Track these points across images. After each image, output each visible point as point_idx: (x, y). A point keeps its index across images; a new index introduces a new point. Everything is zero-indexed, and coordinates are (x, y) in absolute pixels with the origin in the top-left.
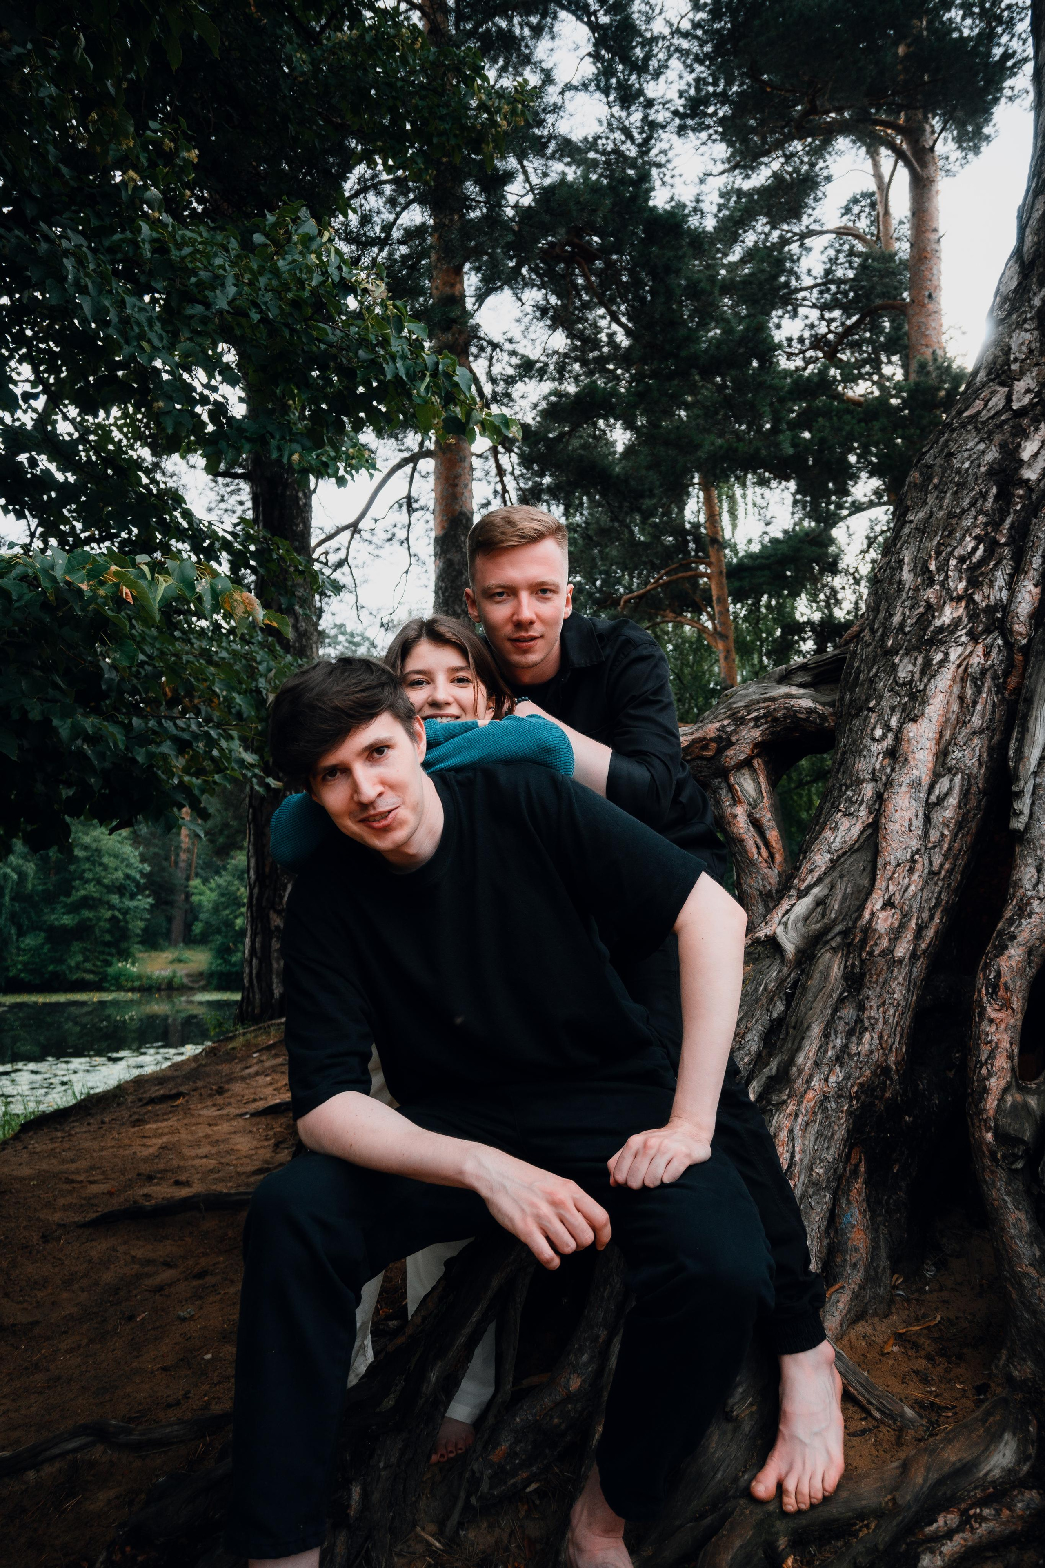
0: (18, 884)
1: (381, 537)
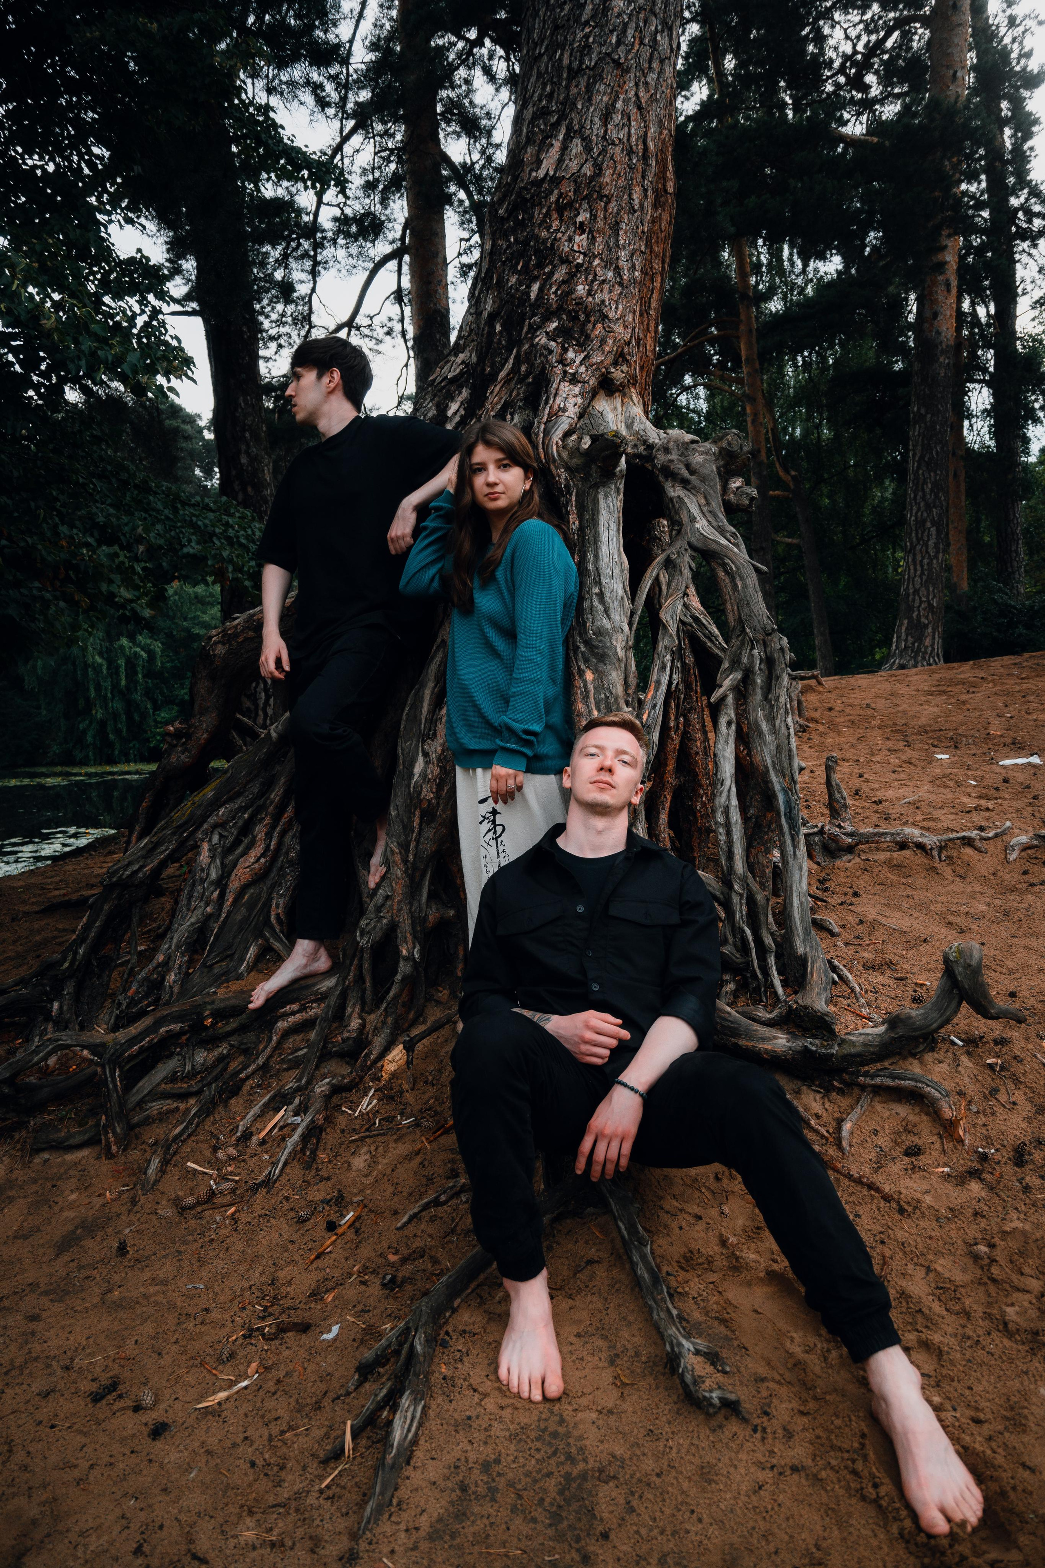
0: (148, 662)
1: (380, 332)
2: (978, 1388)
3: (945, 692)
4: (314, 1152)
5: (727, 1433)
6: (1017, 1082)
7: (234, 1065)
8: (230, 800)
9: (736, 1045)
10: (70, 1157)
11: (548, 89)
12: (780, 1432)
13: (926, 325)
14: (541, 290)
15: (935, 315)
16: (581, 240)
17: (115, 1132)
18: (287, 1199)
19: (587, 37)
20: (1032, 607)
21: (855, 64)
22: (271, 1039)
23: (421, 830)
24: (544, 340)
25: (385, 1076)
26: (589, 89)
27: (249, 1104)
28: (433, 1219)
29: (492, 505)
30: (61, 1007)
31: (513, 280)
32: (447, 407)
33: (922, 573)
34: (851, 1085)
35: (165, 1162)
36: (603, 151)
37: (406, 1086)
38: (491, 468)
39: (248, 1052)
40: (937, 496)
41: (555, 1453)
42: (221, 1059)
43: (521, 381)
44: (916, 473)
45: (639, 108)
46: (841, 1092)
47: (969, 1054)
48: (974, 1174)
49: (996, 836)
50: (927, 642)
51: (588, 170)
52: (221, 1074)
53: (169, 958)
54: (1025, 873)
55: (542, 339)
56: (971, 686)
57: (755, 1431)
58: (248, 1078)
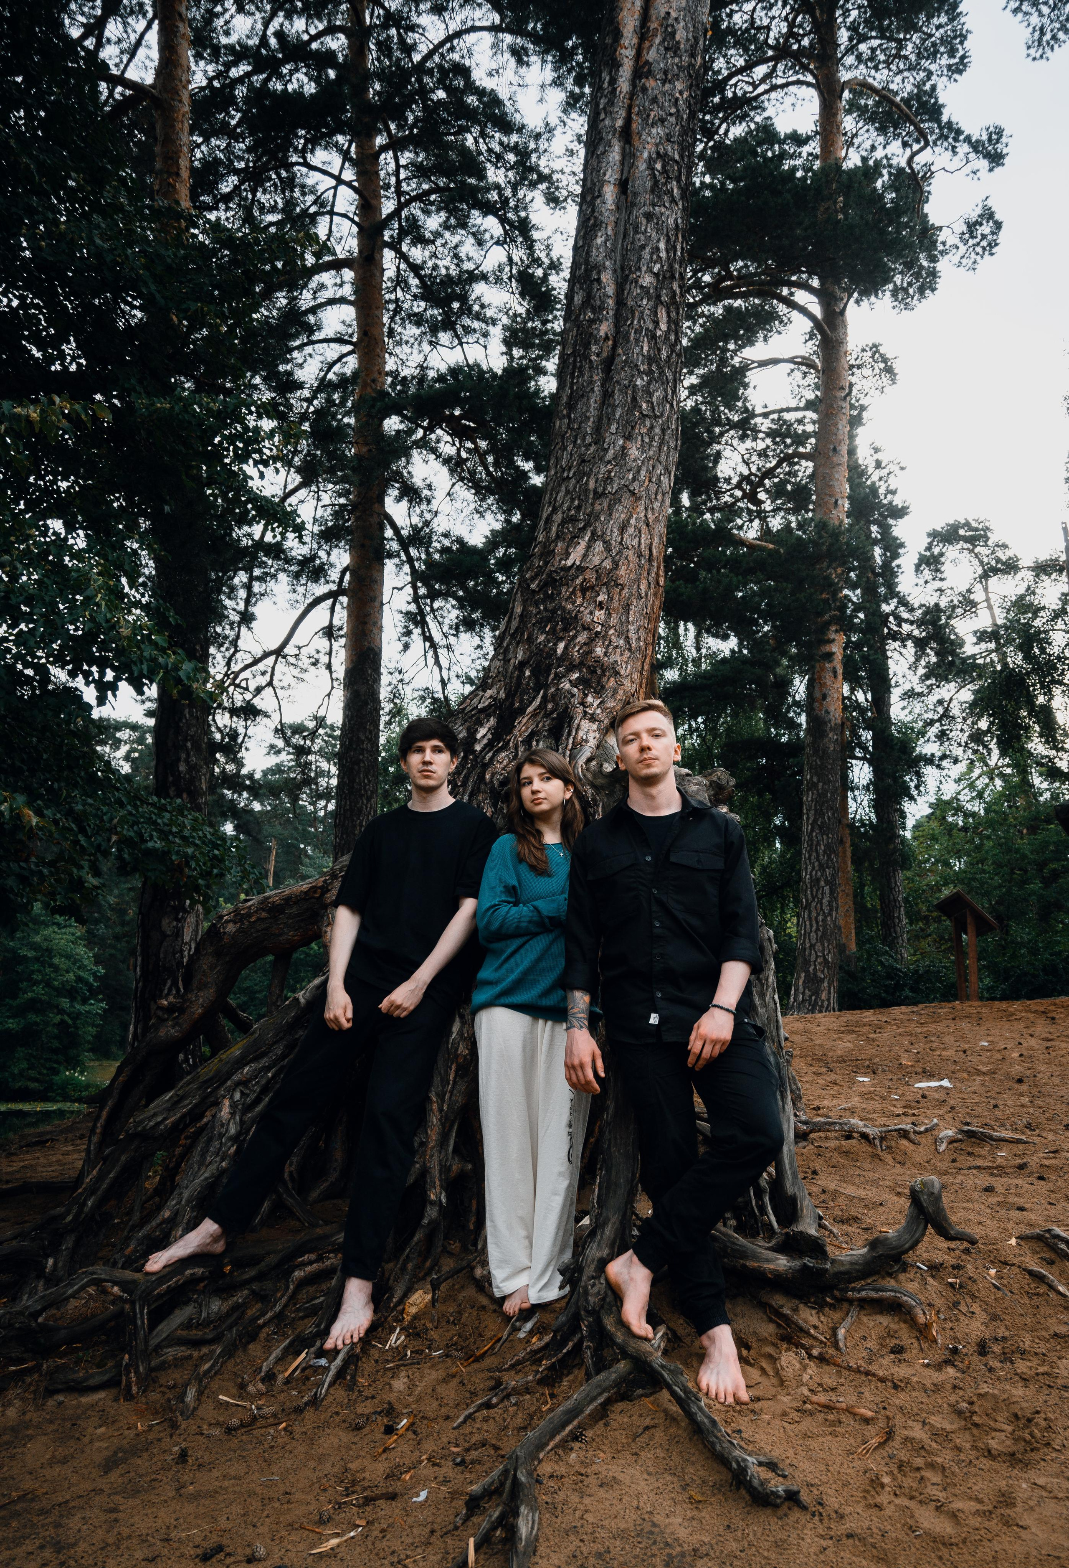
1: (305, 662)
2: (975, 1488)
3: (854, 1032)
4: (353, 1377)
5: (792, 1519)
6: (973, 1297)
7: (250, 1313)
8: (256, 1059)
9: (744, 1266)
10: (86, 1400)
11: (576, 503)
12: (834, 1515)
13: (816, 704)
14: (566, 648)
15: (824, 697)
16: (600, 615)
17: (137, 1372)
18: (337, 1413)
19: (610, 472)
20: (917, 971)
21: (750, 482)
22: (288, 1287)
23: (455, 1082)
24: (568, 686)
25: (407, 1318)
26: (610, 508)
27: (268, 1350)
28: (486, 1420)
29: (538, 808)
30: (55, 1264)
31: (542, 638)
32: (476, 731)
33: (818, 929)
34: (840, 1300)
35: (200, 1393)
36: (620, 553)
37: (429, 1325)
38: (536, 781)
39: (264, 1298)
40: (829, 857)
41: (655, 1543)
42: (236, 1308)
43: (547, 715)
44: (810, 835)
45: (648, 525)
46: (832, 1307)
47: (933, 1276)
48: (948, 1362)
49: (927, 1130)
50: (824, 996)
51: (607, 564)
52: (239, 1318)
53: (176, 1214)
54: (954, 1161)
55: (566, 685)
56: (878, 1028)
57: (813, 1515)
58: (265, 1325)
